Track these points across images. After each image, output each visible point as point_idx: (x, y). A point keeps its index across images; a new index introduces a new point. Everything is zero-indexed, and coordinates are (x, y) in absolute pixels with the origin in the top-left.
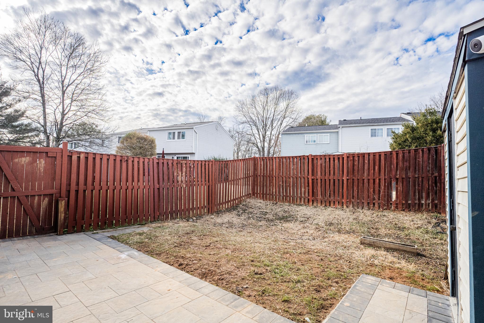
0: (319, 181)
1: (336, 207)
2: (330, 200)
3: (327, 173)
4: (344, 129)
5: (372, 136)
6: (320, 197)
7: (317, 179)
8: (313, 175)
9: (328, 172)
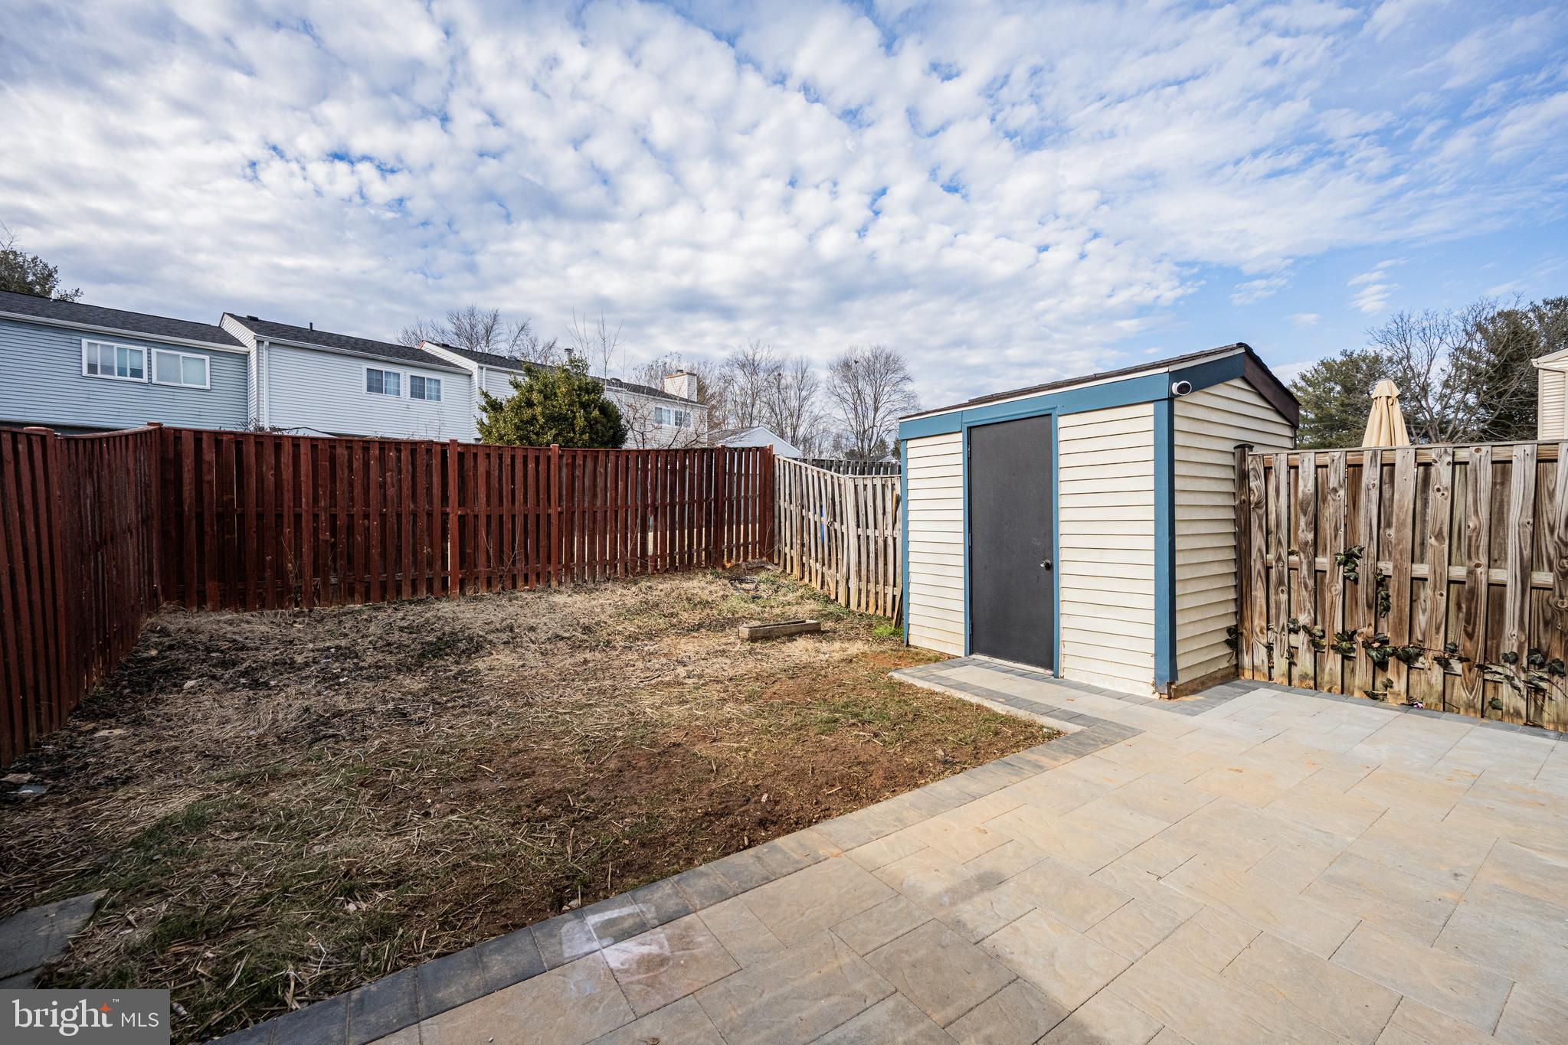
0: (483, 520)
1: (531, 587)
2: (516, 573)
3: (507, 498)
4: (276, 351)
5: (370, 389)
6: (482, 568)
7: (476, 517)
8: (462, 503)
9: (507, 494)
